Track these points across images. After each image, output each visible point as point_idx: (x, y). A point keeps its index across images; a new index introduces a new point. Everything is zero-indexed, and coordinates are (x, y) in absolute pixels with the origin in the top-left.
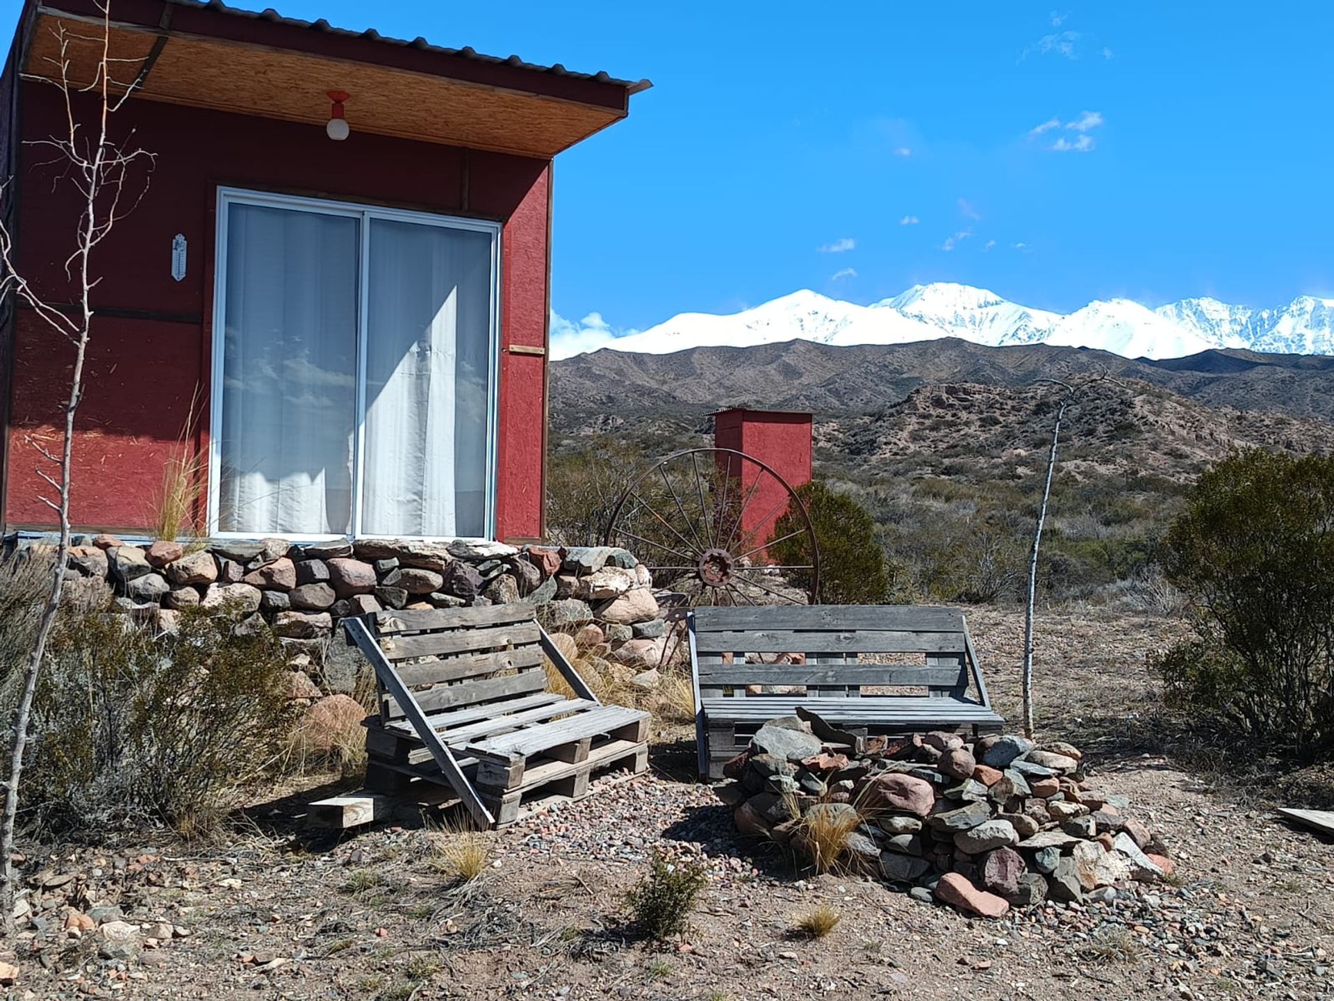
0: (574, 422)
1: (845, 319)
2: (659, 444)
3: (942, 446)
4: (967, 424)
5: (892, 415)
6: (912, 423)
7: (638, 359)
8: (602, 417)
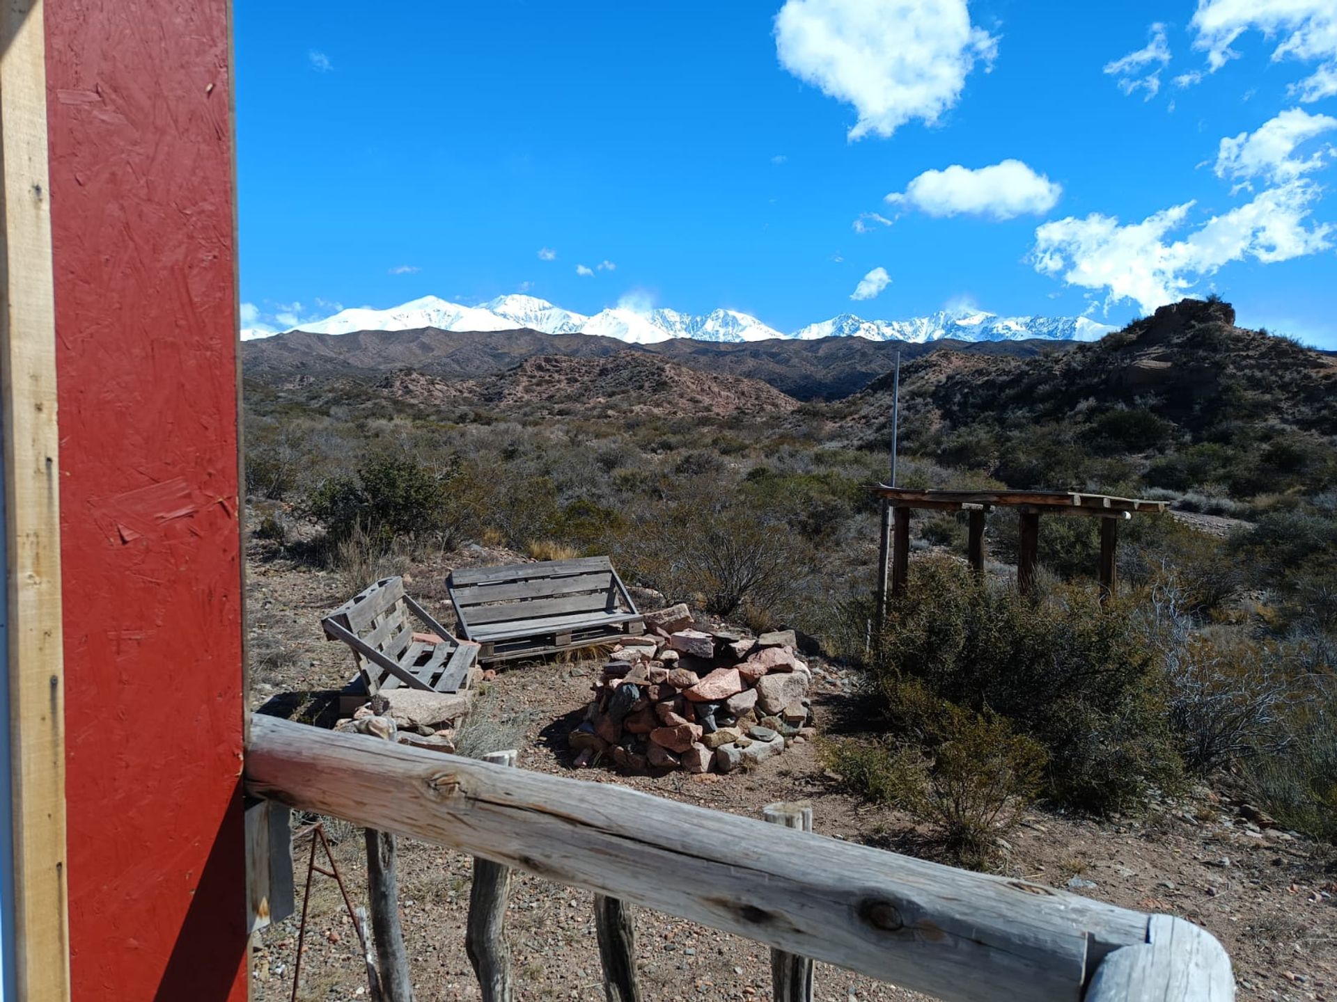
0: (278, 380)
1: (457, 315)
2: (358, 396)
3: (544, 396)
4: (559, 381)
5: (510, 376)
6: (524, 381)
7: (321, 338)
8: (299, 377)
